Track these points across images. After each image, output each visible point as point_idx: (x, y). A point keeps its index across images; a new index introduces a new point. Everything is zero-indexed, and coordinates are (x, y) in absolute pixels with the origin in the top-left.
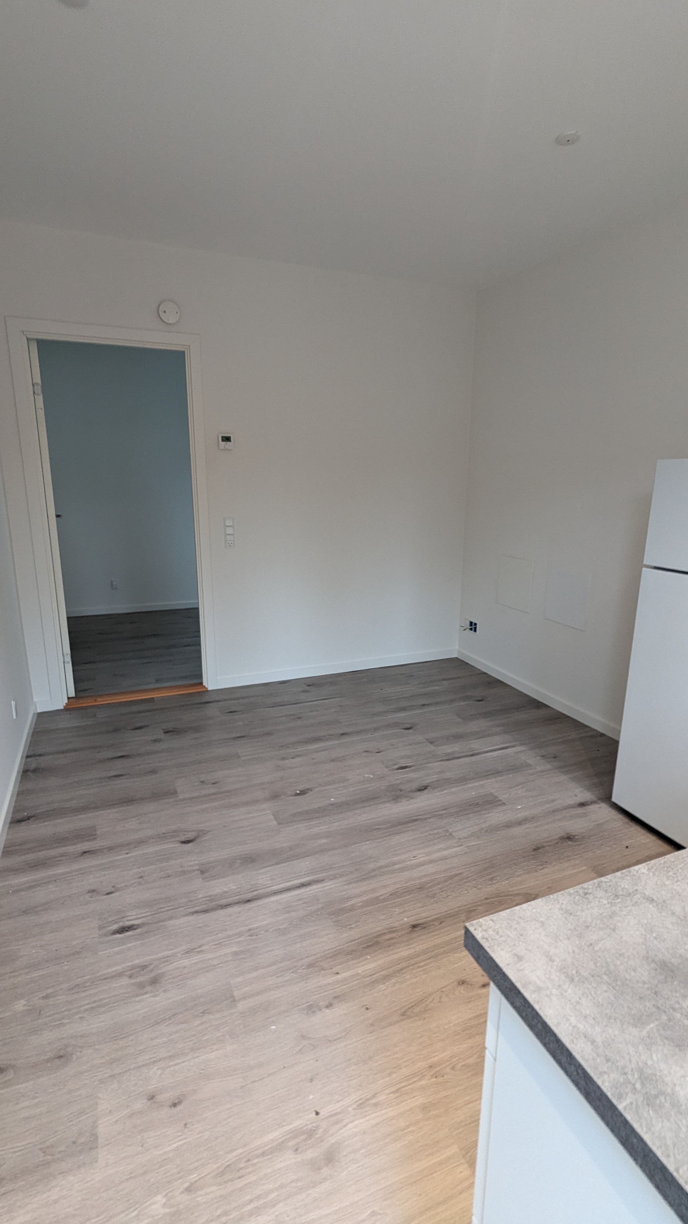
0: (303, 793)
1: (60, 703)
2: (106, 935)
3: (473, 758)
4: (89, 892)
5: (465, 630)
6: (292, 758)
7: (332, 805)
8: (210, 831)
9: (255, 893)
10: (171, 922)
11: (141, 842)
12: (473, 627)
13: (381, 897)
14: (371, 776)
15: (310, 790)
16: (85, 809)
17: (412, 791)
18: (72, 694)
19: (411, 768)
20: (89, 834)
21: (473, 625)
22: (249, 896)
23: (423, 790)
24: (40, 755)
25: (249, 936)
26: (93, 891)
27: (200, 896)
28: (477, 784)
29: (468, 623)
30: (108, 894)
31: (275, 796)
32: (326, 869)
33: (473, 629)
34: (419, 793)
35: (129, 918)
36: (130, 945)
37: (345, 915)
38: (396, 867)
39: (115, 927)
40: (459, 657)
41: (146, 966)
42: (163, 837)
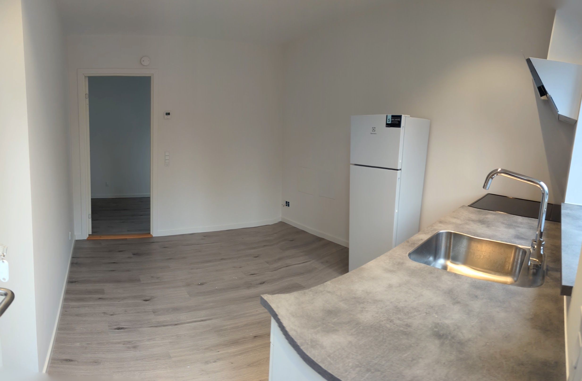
0: (202, 284)
1: (85, 237)
2: (111, 329)
3: (287, 268)
4: (103, 313)
5: (284, 206)
6: (196, 269)
7: (216, 289)
8: (156, 297)
9: (179, 322)
10: (141, 329)
11: (125, 298)
12: (288, 204)
13: (240, 326)
14: (236, 278)
15: (206, 283)
16: (99, 282)
17: (257, 284)
18: (91, 233)
19: (257, 275)
20: (102, 292)
21: (287, 203)
22: (176, 323)
23: (262, 284)
24: (78, 258)
25: (176, 337)
26: (105, 313)
27: (153, 321)
28: (289, 279)
29: (285, 203)
30: (111, 315)
31: (188, 285)
32: (213, 315)
33: (288, 205)
34: (260, 285)
35: (121, 325)
36: (123, 334)
37: (223, 332)
38: (247, 315)
39: (115, 327)
40: (282, 221)
41: (131, 342)
42: (135, 297)
